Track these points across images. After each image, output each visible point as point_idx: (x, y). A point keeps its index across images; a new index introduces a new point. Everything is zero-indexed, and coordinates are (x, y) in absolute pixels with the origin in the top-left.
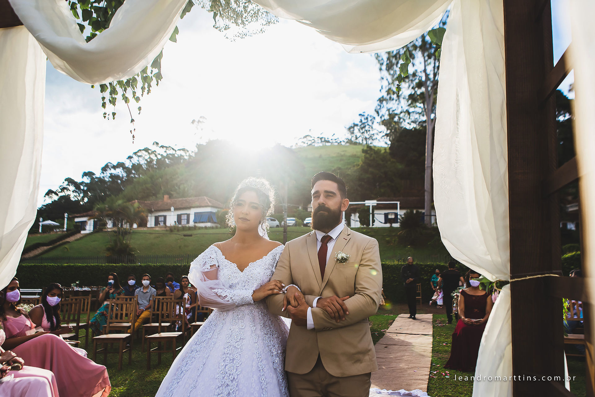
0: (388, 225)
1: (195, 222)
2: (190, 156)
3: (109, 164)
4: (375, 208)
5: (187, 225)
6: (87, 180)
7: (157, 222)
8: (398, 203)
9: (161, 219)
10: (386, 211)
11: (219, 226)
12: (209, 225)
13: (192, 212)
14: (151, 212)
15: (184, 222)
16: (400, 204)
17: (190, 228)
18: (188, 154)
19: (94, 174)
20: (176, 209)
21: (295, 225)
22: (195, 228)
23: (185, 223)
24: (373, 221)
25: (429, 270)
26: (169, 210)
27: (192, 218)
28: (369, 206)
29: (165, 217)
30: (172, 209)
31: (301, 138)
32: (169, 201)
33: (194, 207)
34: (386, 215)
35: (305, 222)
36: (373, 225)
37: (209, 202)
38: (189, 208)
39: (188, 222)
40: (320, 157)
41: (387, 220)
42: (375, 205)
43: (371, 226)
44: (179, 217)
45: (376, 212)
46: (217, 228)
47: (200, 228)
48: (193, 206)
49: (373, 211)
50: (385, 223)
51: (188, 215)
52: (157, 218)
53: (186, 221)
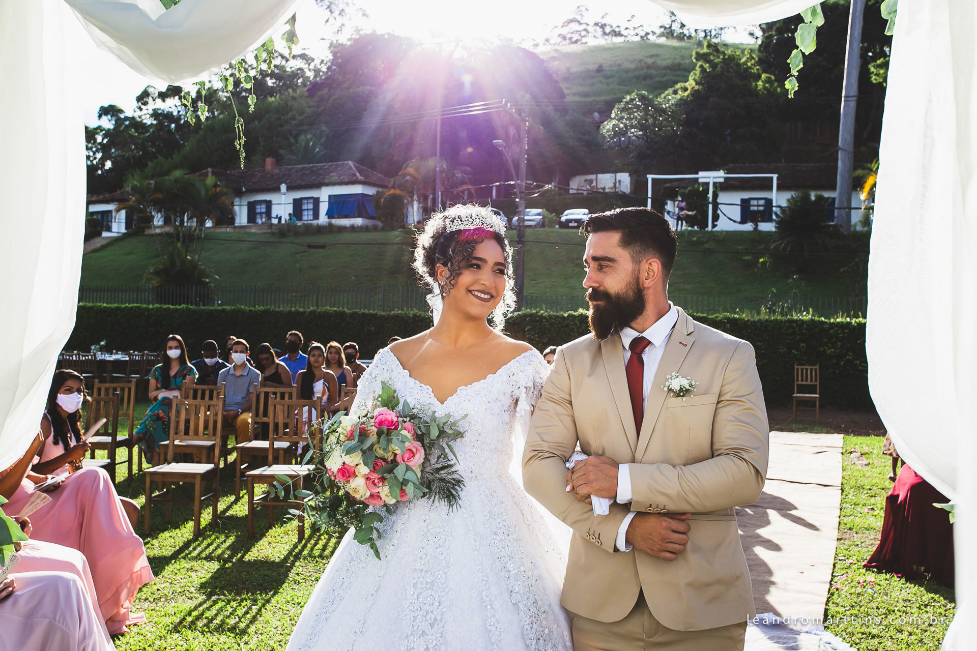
0: (749, 227)
1: (330, 214)
2: (317, 71)
3: (150, 90)
4: (719, 188)
5: (315, 222)
6: (107, 123)
7: (252, 216)
8: (775, 176)
9: (261, 209)
10: (746, 195)
11: (380, 224)
12: (358, 221)
13: (324, 194)
14: (239, 194)
15: (307, 216)
16: (778, 179)
17: (320, 229)
18: (312, 67)
19: (121, 111)
20: (290, 188)
21: (542, 224)
22: (330, 228)
23: (311, 217)
24: (716, 218)
25: (840, 334)
26: (277, 189)
27: (324, 208)
28: (708, 184)
29: (269, 204)
30: (283, 187)
31: (556, 27)
32: (276, 171)
33: (327, 185)
34: (745, 204)
35: (563, 219)
36: (714, 226)
37: (358, 175)
38: (318, 186)
39: (316, 216)
40: (600, 70)
41: (747, 214)
42: (722, 180)
43: (710, 228)
44: (297, 204)
45: (723, 198)
46: (375, 229)
47: (342, 229)
48: (326, 181)
49: (715, 196)
50: (743, 222)
51: (316, 201)
52: (252, 207)
53: (311, 213)
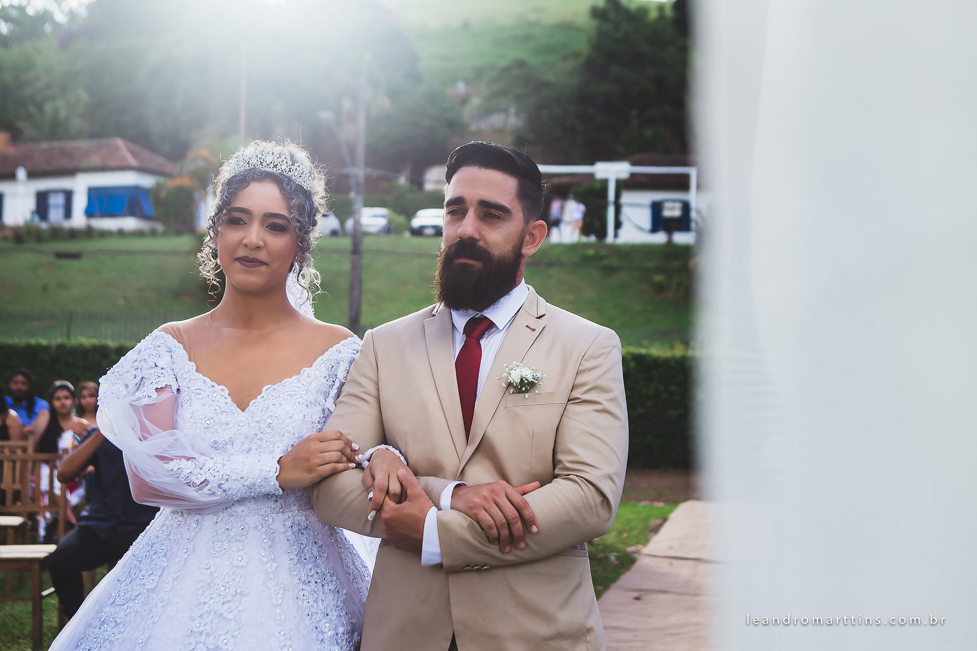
0: (660, 238)
1: (90, 213)
2: (72, 15)
4: (624, 185)
5: (67, 224)
8: (695, 172)
10: (658, 196)
11: (160, 227)
12: (130, 223)
13: (80, 184)
15: (56, 215)
17: (73, 234)
18: (64, 7)
20: (33, 175)
21: (388, 230)
22: (89, 233)
23: (60, 217)
24: (618, 225)
26: (10, 176)
27: (80, 203)
28: (607, 180)
29: (1, 198)
30: (21, 173)
32: (12, 150)
33: (85, 171)
34: (656, 208)
35: (415, 223)
36: (616, 236)
37: (129, 157)
38: (71, 172)
39: (68, 213)
40: (466, 26)
41: (659, 222)
42: (625, 175)
43: (610, 239)
44: (42, 199)
45: (627, 198)
46: (153, 233)
47: (104, 234)
48: (85, 164)
49: (618, 195)
50: (654, 229)
51: (69, 195)
53: (61, 210)
